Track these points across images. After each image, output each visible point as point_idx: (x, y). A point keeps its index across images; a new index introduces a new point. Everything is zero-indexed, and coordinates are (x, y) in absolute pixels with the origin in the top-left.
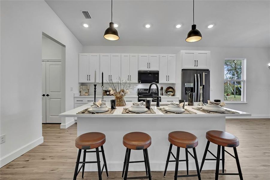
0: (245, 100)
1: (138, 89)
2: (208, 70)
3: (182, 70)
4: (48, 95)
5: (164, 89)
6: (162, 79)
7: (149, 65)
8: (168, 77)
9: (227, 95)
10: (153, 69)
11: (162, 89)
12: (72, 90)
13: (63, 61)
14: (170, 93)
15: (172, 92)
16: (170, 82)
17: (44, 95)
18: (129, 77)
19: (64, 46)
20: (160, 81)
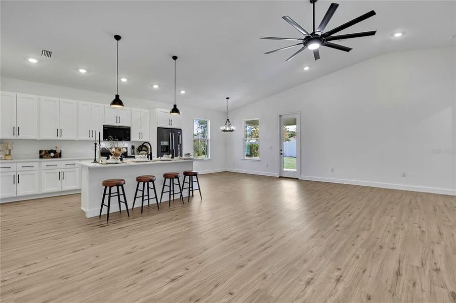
0: (209, 157)
2: (181, 129)
3: (158, 128)
5: (136, 147)
6: (134, 137)
7: (118, 119)
8: (141, 135)
9: (199, 155)
10: (123, 123)
11: (133, 147)
14: (143, 152)
15: (146, 151)
16: (144, 140)
18: (91, 133)
20: (132, 139)
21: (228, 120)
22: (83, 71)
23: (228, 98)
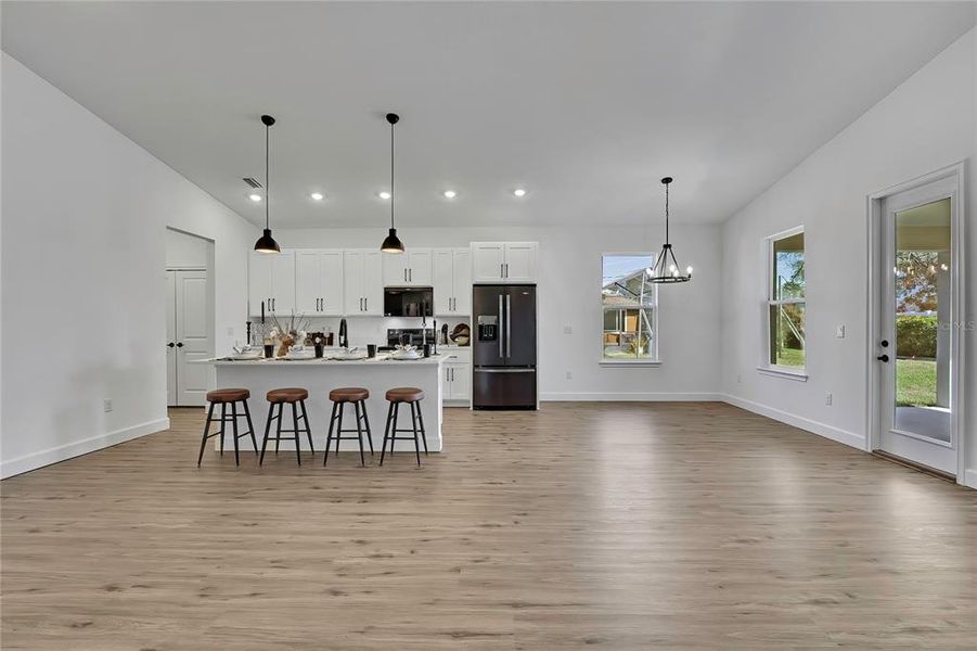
1: (389, 331)
3: (474, 285)
4: (180, 345)
5: (451, 330)
6: (440, 306)
7: (408, 273)
10: (417, 282)
11: (445, 328)
12: (230, 333)
13: (209, 270)
14: (461, 338)
15: (467, 337)
17: (172, 345)
18: (364, 303)
19: (213, 241)
20: (437, 311)
21: (667, 246)
22: (317, 197)
23: (667, 181)
